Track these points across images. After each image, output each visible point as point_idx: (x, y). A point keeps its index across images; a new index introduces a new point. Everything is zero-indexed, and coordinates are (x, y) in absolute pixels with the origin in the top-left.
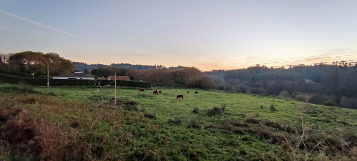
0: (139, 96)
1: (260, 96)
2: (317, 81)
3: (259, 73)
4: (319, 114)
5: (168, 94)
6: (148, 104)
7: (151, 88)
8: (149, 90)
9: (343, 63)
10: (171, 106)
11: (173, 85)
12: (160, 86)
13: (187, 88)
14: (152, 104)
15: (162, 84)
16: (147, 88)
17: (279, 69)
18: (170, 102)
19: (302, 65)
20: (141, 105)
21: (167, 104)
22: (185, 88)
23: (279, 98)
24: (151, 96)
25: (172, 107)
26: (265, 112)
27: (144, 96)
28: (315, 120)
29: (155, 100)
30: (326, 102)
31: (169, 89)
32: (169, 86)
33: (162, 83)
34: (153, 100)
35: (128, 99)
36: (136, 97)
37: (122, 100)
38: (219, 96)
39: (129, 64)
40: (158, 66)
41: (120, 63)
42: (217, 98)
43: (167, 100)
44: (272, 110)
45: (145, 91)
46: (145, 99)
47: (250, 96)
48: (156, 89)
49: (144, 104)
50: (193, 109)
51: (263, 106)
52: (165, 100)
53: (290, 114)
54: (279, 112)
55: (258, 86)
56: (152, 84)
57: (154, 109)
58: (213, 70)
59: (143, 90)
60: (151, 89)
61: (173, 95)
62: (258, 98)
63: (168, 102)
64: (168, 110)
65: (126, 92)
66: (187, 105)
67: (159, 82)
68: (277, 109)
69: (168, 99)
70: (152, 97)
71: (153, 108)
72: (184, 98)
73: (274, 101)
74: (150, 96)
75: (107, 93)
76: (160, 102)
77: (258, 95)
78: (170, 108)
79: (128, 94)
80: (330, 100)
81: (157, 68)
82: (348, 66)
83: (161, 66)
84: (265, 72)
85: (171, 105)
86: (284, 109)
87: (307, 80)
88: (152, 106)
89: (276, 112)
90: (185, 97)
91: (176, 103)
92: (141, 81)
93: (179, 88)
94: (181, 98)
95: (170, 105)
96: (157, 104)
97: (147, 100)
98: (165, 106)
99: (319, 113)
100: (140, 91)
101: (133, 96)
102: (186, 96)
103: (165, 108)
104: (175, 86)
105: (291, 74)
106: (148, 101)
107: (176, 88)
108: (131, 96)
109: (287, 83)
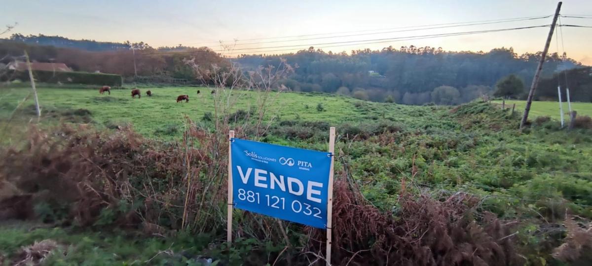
0: (96, 100)
1: (311, 95)
2: (382, 74)
3: (313, 61)
4: (370, 112)
5: (159, 95)
6: (117, 113)
7: (122, 86)
8: (119, 90)
9: (412, 49)
10: (164, 114)
11: (170, 81)
12: (143, 83)
13: (196, 85)
14: (126, 113)
15: (145, 79)
16: (114, 87)
17: (339, 55)
18: (162, 108)
19: (368, 49)
20: (101, 115)
21: (157, 111)
22: (193, 85)
23: (334, 96)
24: (124, 100)
25: (166, 115)
26: (309, 113)
27: (107, 100)
28: (363, 118)
29: (131, 106)
30: (386, 99)
31: (160, 87)
32: (162, 83)
33: (145, 77)
34: (127, 106)
35: (69, 106)
36: (88, 103)
37: (55, 108)
38: (250, 96)
39: (61, 38)
40: (135, 45)
41: (38, 35)
42: (247, 98)
43: (155, 104)
44: (319, 110)
45: (111, 91)
46: (110, 105)
47: (297, 95)
48: (133, 87)
49: (107, 114)
50: (203, 116)
51: (309, 107)
52: (152, 105)
53: (339, 113)
54: (327, 112)
55: (311, 81)
56: (123, 79)
57: (130, 119)
58: (243, 54)
59: (106, 90)
60: (123, 88)
61: (168, 96)
62: (307, 97)
63: (158, 108)
64: (157, 120)
65: (65, 94)
66: (193, 110)
67: (139, 74)
68: (325, 109)
69: (158, 103)
70: (125, 102)
71: (128, 118)
72: (190, 101)
73: (326, 100)
74: (120, 100)
75: (13, 97)
76: (143, 108)
77: (308, 94)
78: (163, 116)
79: (68, 98)
80: (390, 97)
81: (132, 47)
82: (417, 53)
83: (142, 43)
84: (321, 60)
85: (165, 112)
86: (333, 108)
87: (371, 72)
88: (126, 115)
89: (323, 112)
90: (192, 100)
91: (174, 109)
92: (98, 72)
93: (181, 85)
94: (184, 101)
95: (162, 112)
96: (136, 112)
97: (115, 107)
98: (153, 113)
99: (371, 110)
100: (100, 92)
101: (81, 101)
102: (194, 98)
103: (152, 117)
104: (174, 83)
105: (352, 63)
106: (115, 109)
107: (175, 86)
108: (76, 100)
109: (348, 76)
